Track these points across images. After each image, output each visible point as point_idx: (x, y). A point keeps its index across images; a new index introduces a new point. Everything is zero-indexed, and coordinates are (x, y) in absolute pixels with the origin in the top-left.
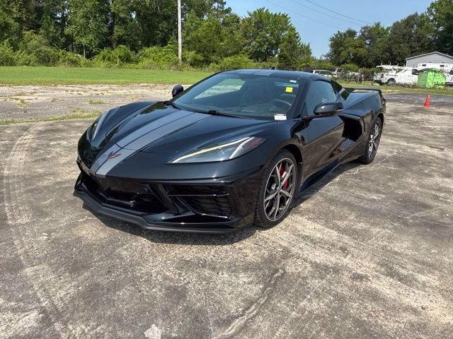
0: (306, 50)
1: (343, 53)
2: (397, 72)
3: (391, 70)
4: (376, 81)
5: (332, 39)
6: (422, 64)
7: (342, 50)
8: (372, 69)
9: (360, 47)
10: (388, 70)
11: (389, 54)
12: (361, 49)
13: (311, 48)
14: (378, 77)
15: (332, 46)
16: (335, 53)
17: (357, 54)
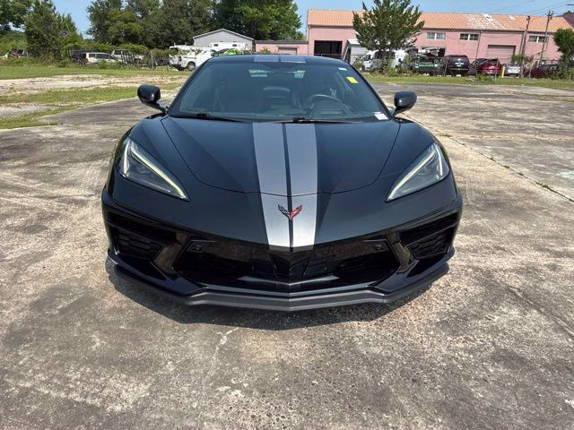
0: (68, 25)
1: (111, 29)
2: (197, 54)
3: (188, 51)
4: (174, 66)
5: (91, 10)
6: (213, 44)
7: (109, 26)
8: (166, 51)
9: (133, 22)
10: (185, 52)
11: (169, 32)
12: (134, 24)
13: (73, 20)
14: (175, 60)
15: (93, 18)
16: (99, 29)
17: (130, 30)
